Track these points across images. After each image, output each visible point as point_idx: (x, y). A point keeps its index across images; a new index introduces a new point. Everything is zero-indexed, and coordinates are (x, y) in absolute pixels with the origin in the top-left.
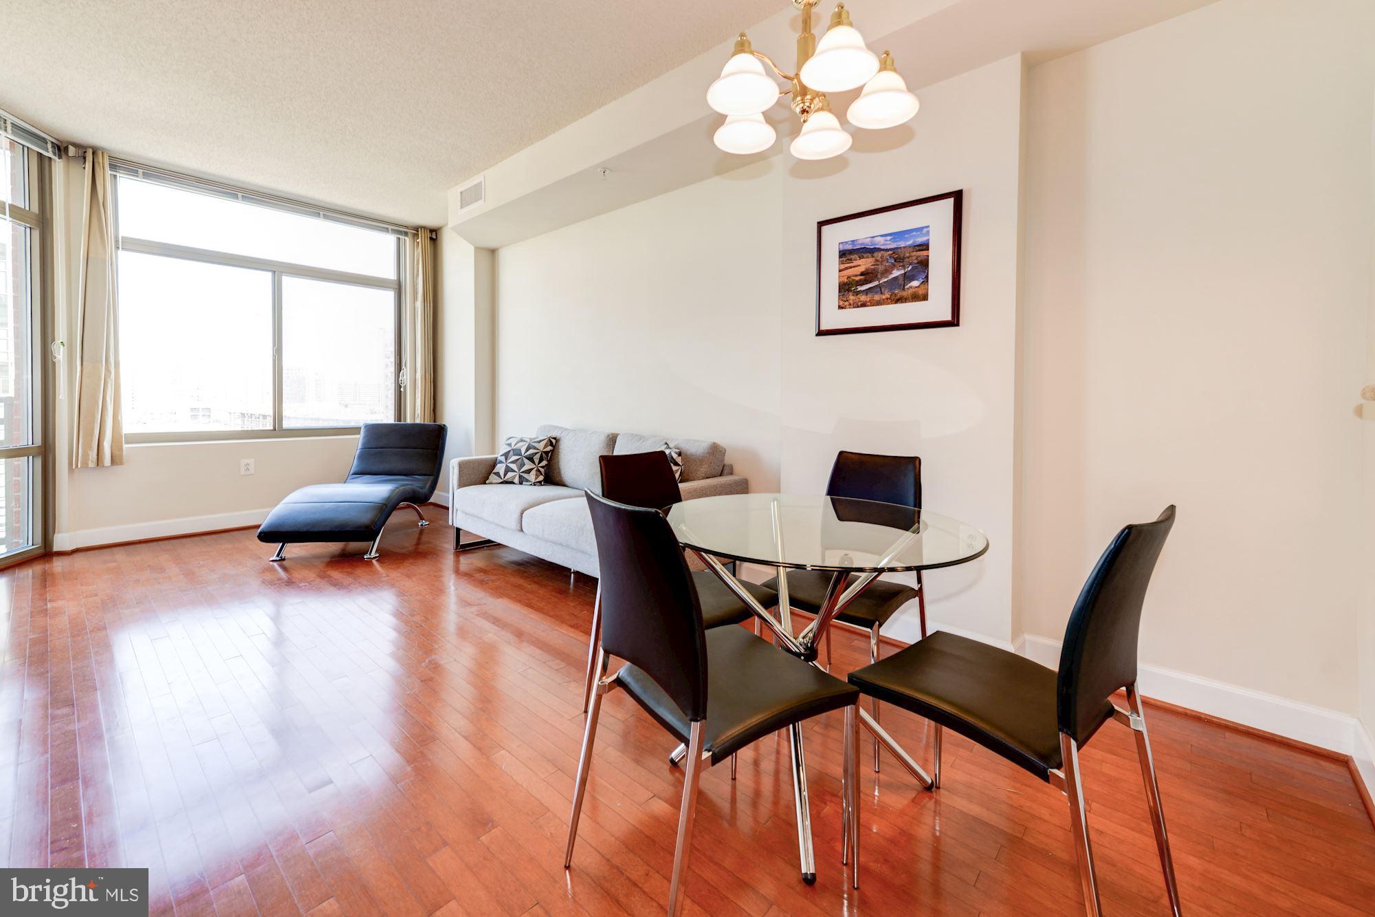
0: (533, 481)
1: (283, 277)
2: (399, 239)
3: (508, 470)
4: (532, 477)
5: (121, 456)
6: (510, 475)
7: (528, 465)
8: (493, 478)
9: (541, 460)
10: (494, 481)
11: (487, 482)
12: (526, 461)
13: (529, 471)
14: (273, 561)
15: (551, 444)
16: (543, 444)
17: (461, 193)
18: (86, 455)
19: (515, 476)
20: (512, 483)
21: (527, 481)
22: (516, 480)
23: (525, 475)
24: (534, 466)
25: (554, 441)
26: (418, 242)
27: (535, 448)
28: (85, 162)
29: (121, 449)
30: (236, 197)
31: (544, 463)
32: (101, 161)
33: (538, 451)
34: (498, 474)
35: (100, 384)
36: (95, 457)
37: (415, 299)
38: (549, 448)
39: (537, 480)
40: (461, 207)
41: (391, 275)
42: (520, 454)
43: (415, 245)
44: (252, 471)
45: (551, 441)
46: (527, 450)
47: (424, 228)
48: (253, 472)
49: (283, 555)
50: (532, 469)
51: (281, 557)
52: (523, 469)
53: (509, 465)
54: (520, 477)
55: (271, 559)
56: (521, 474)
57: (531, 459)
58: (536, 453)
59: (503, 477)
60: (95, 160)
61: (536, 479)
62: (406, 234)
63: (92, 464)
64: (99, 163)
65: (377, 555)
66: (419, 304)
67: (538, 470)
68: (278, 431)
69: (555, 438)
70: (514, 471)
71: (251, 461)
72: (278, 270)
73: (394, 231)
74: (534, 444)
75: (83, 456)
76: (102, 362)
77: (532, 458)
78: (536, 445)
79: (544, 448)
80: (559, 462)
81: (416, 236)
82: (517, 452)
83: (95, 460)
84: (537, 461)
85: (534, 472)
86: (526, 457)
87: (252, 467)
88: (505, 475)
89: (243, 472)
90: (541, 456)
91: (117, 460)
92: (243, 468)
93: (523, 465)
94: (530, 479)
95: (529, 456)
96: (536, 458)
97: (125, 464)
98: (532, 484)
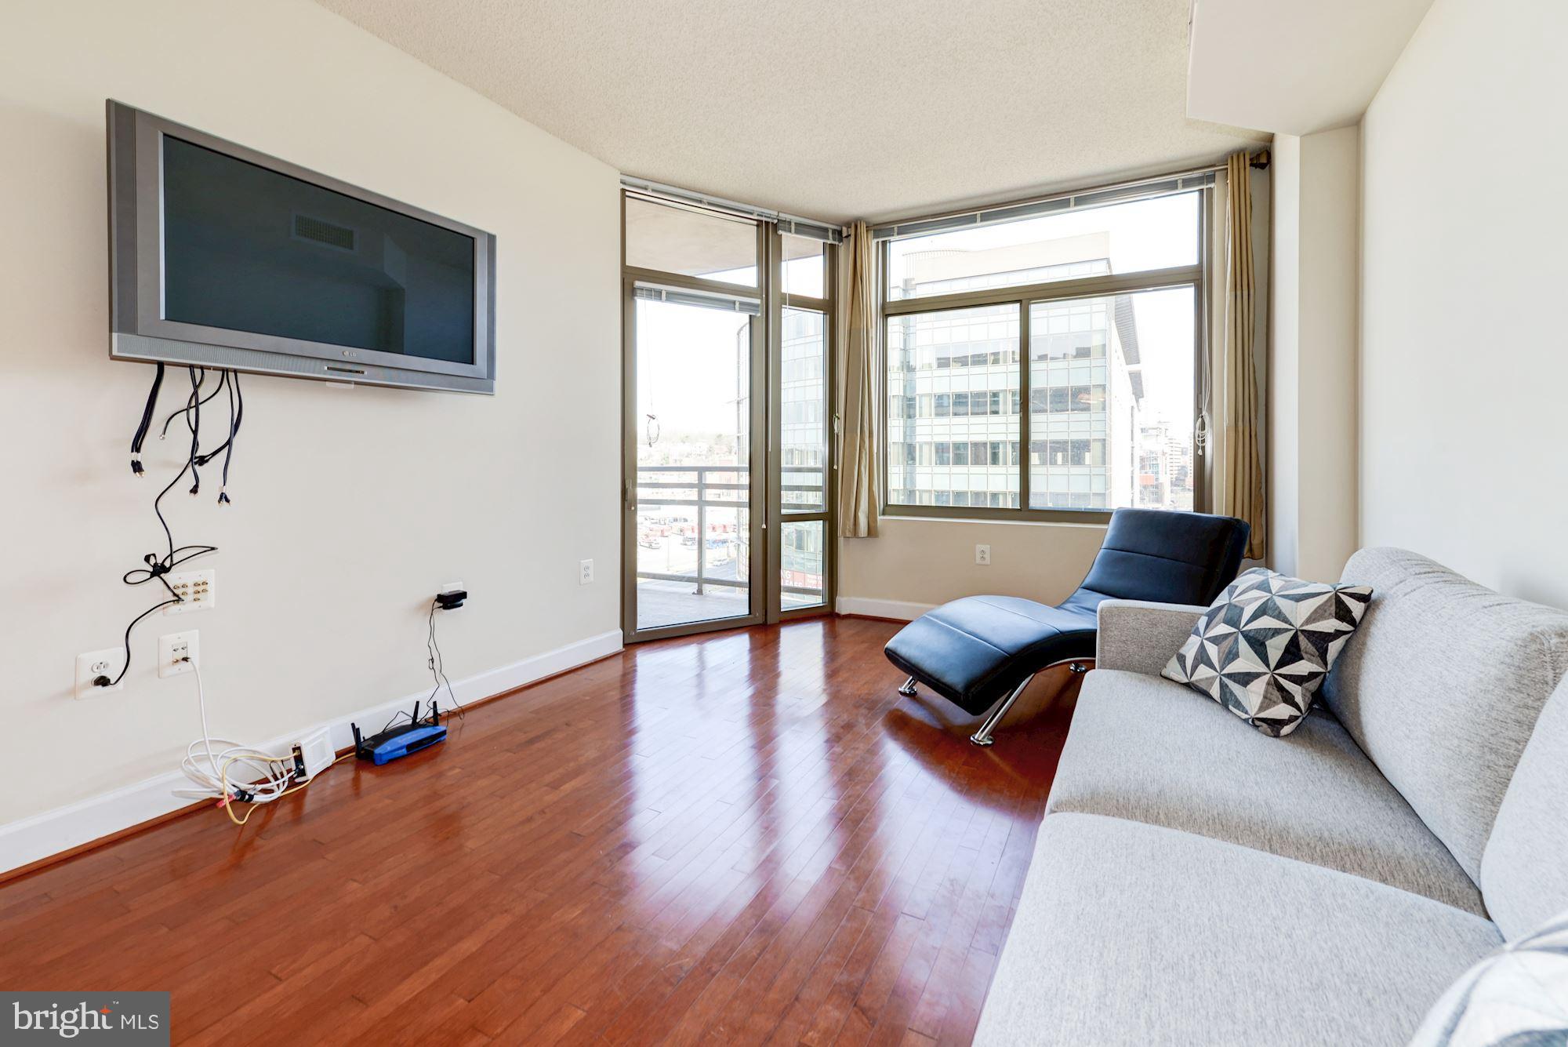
0: (1254, 712)
1: (1032, 306)
4: (1252, 697)
5: (876, 527)
6: (1202, 672)
7: (1247, 663)
8: (1173, 667)
9: (1292, 653)
11: (1164, 672)
12: (1245, 646)
13: (1245, 679)
15: (1343, 613)
16: (1308, 607)
19: (1215, 679)
20: (1206, 695)
21: (1241, 706)
22: (1214, 692)
23: (1235, 688)
24: (1263, 670)
25: (1357, 608)
27: (1280, 616)
29: (874, 520)
30: (972, 220)
31: (1292, 668)
33: (1292, 628)
34: (1181, 658)
35: (855, 454)
36: (854, 527)
38: (1330, 625)
39: (1263, 715)
42: (1236, 623)
44: (988, 561)
45: (1339, 603)
46: (1255, 617)
48: (989, 563)
50: (1257, 675)
52: (1232, 668)
54: (1223, 686)
56: (1227, 680)
57: (1258, 643)
58: (1277, 632)
59: (1189, 674)
60: (856, 233)
61: (1262, 709)
62: (1211, 178)
63: (852, 535)
64: (859, 233)
65: (990, 742)
67: (1272, 685)
68: (1025, 511)
69: (1364, 598)
70: (1214, 667)
71: (986, 548)
72: (1027, 298)
76: (857, 432)
77: (1263, 645)
78: (1284, 605)
79: (1309, 621)
82: (1232, 613)
83: (854, 530)
84: (1274, 655)
85: (1259, 687)
86: (1248, 635)
87: (987, 556)
88: (1194, 669)
89: (978, 560)
90: (1293, 644)
91: (872, 532)
92: (978, 556)
93: (1232, 656)
94: (1244, 703)
95: (1251, 634)
96: (1276, 648)
97: (880, 536)
98: (1246, 721)
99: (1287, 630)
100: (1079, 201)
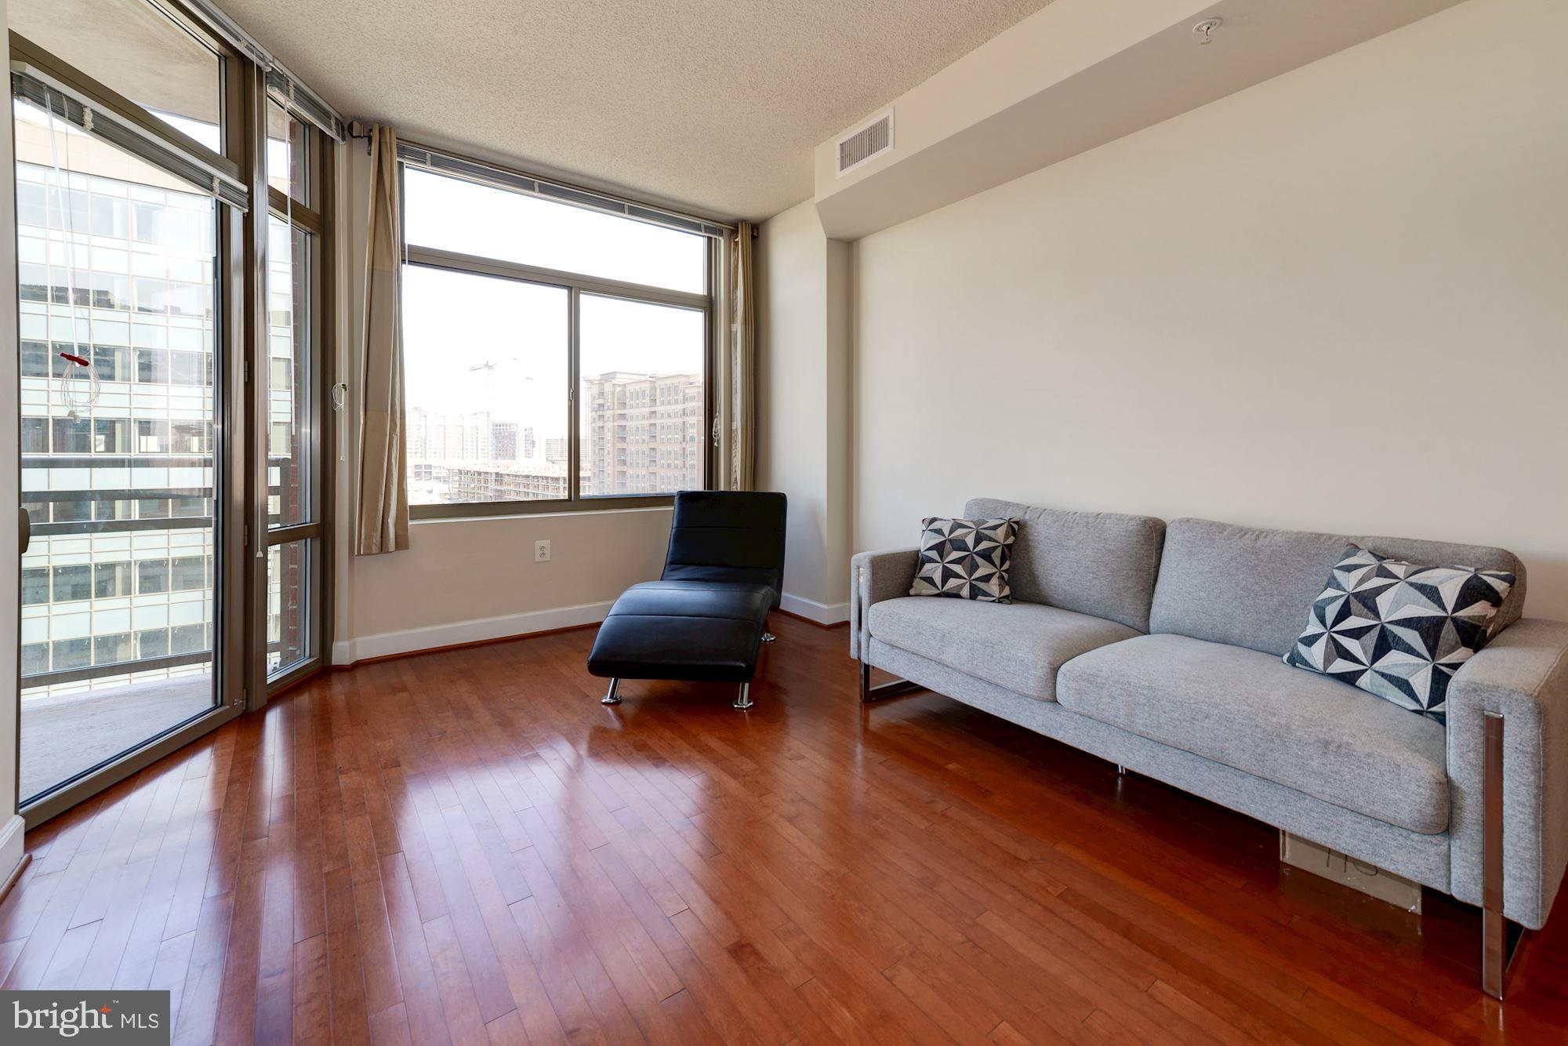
0: (997, 595)
1: (581, 295)
2: (710, 239)
3: (947, 574)
4: (993, 587)
5: (406, 537)
6: (953, 583)
7: (984, 569)
8: (919, 585)
9: (1003, 561)
10: (924, 592)
11: (912, 592)
12: (979, 560)
13: (987, 578)
14: (605, 704)
15: (1014, 533)
16: (1001, 532)
17: (842, 145)
18: (369, 537)
19: (964, 584)
20: (958, 596)
21: (986, 594)
22: (965, 592)
23: (981, 586)
24: (994, 570)
25: (1016, 526)
26: (738, 242)
27: (991, 539)
28: (370, 144)
29: (406, 528)
30: (530, 187)
31: (1006, 566)
32: (388, 140)
34: (930, 580)
36: (379, 539)
37: (731, 320)
38: (1011, 540)
39: (1002, 595)
40: (842, 168)
41: (698, 288)
42: (966, 549)
43: (732, 245)
44: (548, 557)
45: (1012, 528)
46: (976, 543)
47: (743, 221)
48: (549, 559)
49: (617, 694)
50: (994, 574)
51: (616, 698)
52: (976, 575)
53: (947, 565)
54: (972, 587)
55: (604, 701)
56: (973, 582)
57: (986, 556)
58: (995, 548)
59: (940, 587)
60: (382, 140)
61: (1000, 592)
62: (721, 233)
63: (375, 550)
64: (386, 142)
65: (751, 704)
66: (738, 327)
67: (1001, 577)
68: (575, 500)
69: (1017, 523)
70: (961, 577)
71: (546, 543)
72: (575, 285)
73: (708, 229)
74: (987, 532)
75: (366, 538)
76: (387, 410)
77: (990, 556)
78: (990, 534)
79: (1004, 539)
80: (1031, 563)
81: (734, 232)
82: (959, 545)
83: (379, 543)
84: (997, 561)
85: (995, 580)
86: (978, 554)
87: (547, 552)
88: (944, 583)
89: (538, 558)
90: (1003, 552)
91: (402, 543)
92: (538, 552)
93: (974, 567)
94: (990, 592)
95: (981, 553)
96: (996, 556)
97: (410, 547)
98: (993, 601)
99: (999, 546)
100: (633, 212)
